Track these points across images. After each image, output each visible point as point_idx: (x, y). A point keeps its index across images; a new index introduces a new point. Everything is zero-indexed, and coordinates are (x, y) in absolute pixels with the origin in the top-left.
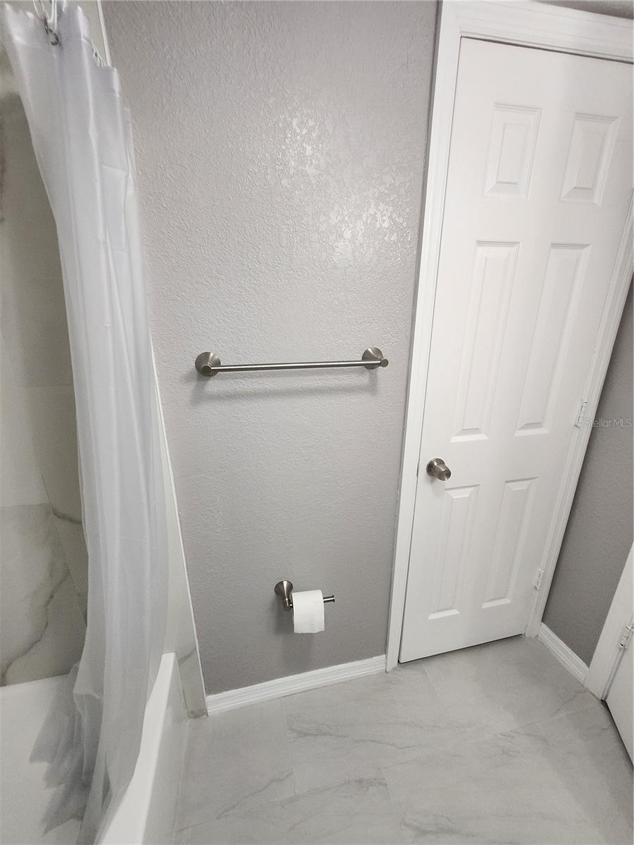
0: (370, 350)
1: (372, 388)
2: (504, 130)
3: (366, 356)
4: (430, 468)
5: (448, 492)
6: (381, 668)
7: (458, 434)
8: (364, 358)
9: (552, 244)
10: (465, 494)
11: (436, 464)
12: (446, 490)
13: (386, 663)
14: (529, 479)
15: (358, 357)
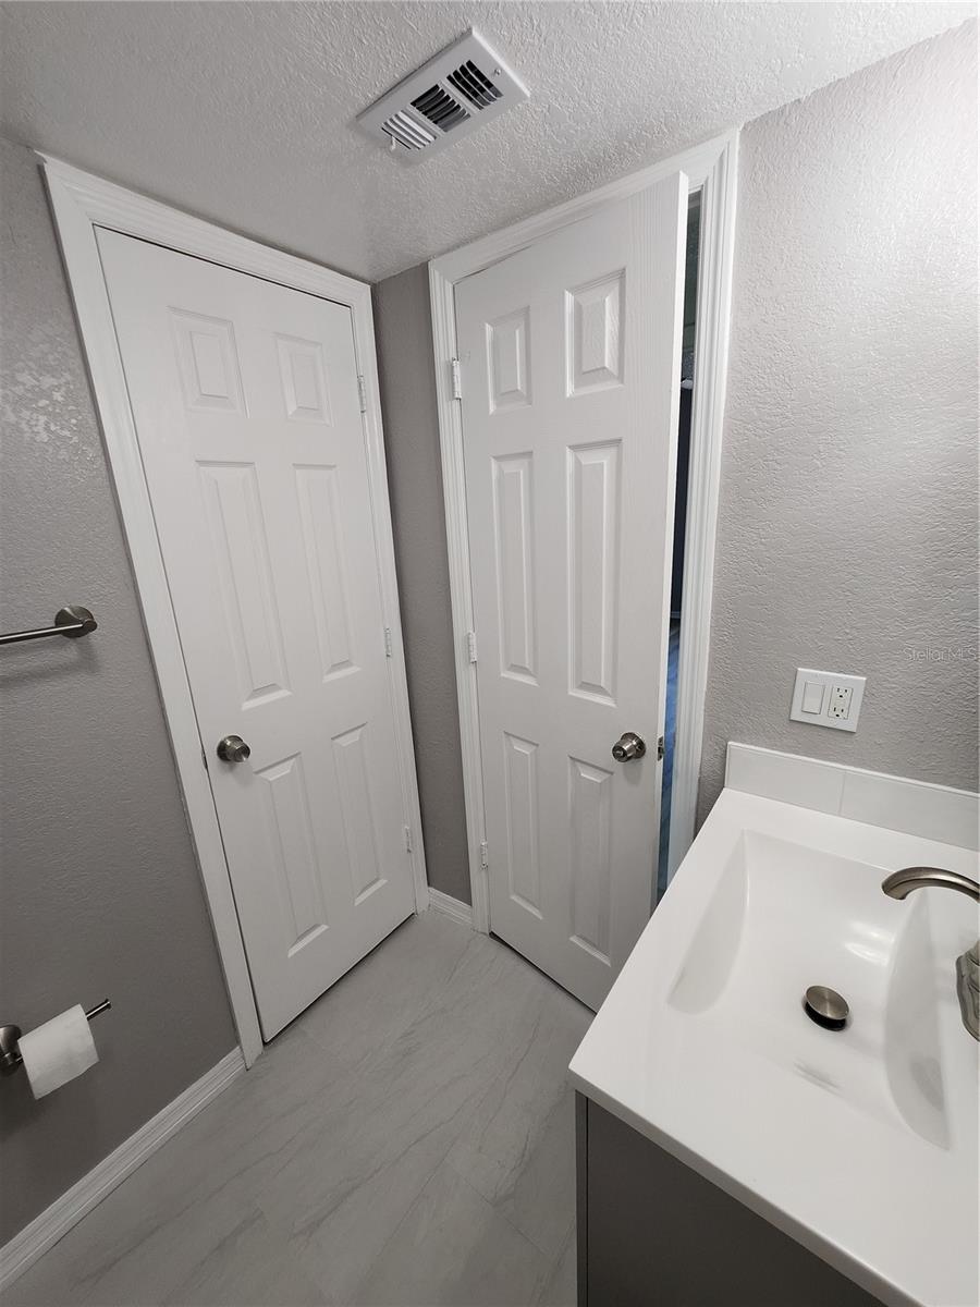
0: (66, 609)
1: (89, 663)
2: (192, 339)
3: (62, 618)
4: (223, 751)
5: (262, 775)
6: (239, 1068)
7: (249, 699)
8: (58, 623)
9: (294, 465)
10: (284, 770)
11: (229, 743)
12: (257, 773)
13: (243, 1058)
14: (359, 727)
15: (48, 622)
